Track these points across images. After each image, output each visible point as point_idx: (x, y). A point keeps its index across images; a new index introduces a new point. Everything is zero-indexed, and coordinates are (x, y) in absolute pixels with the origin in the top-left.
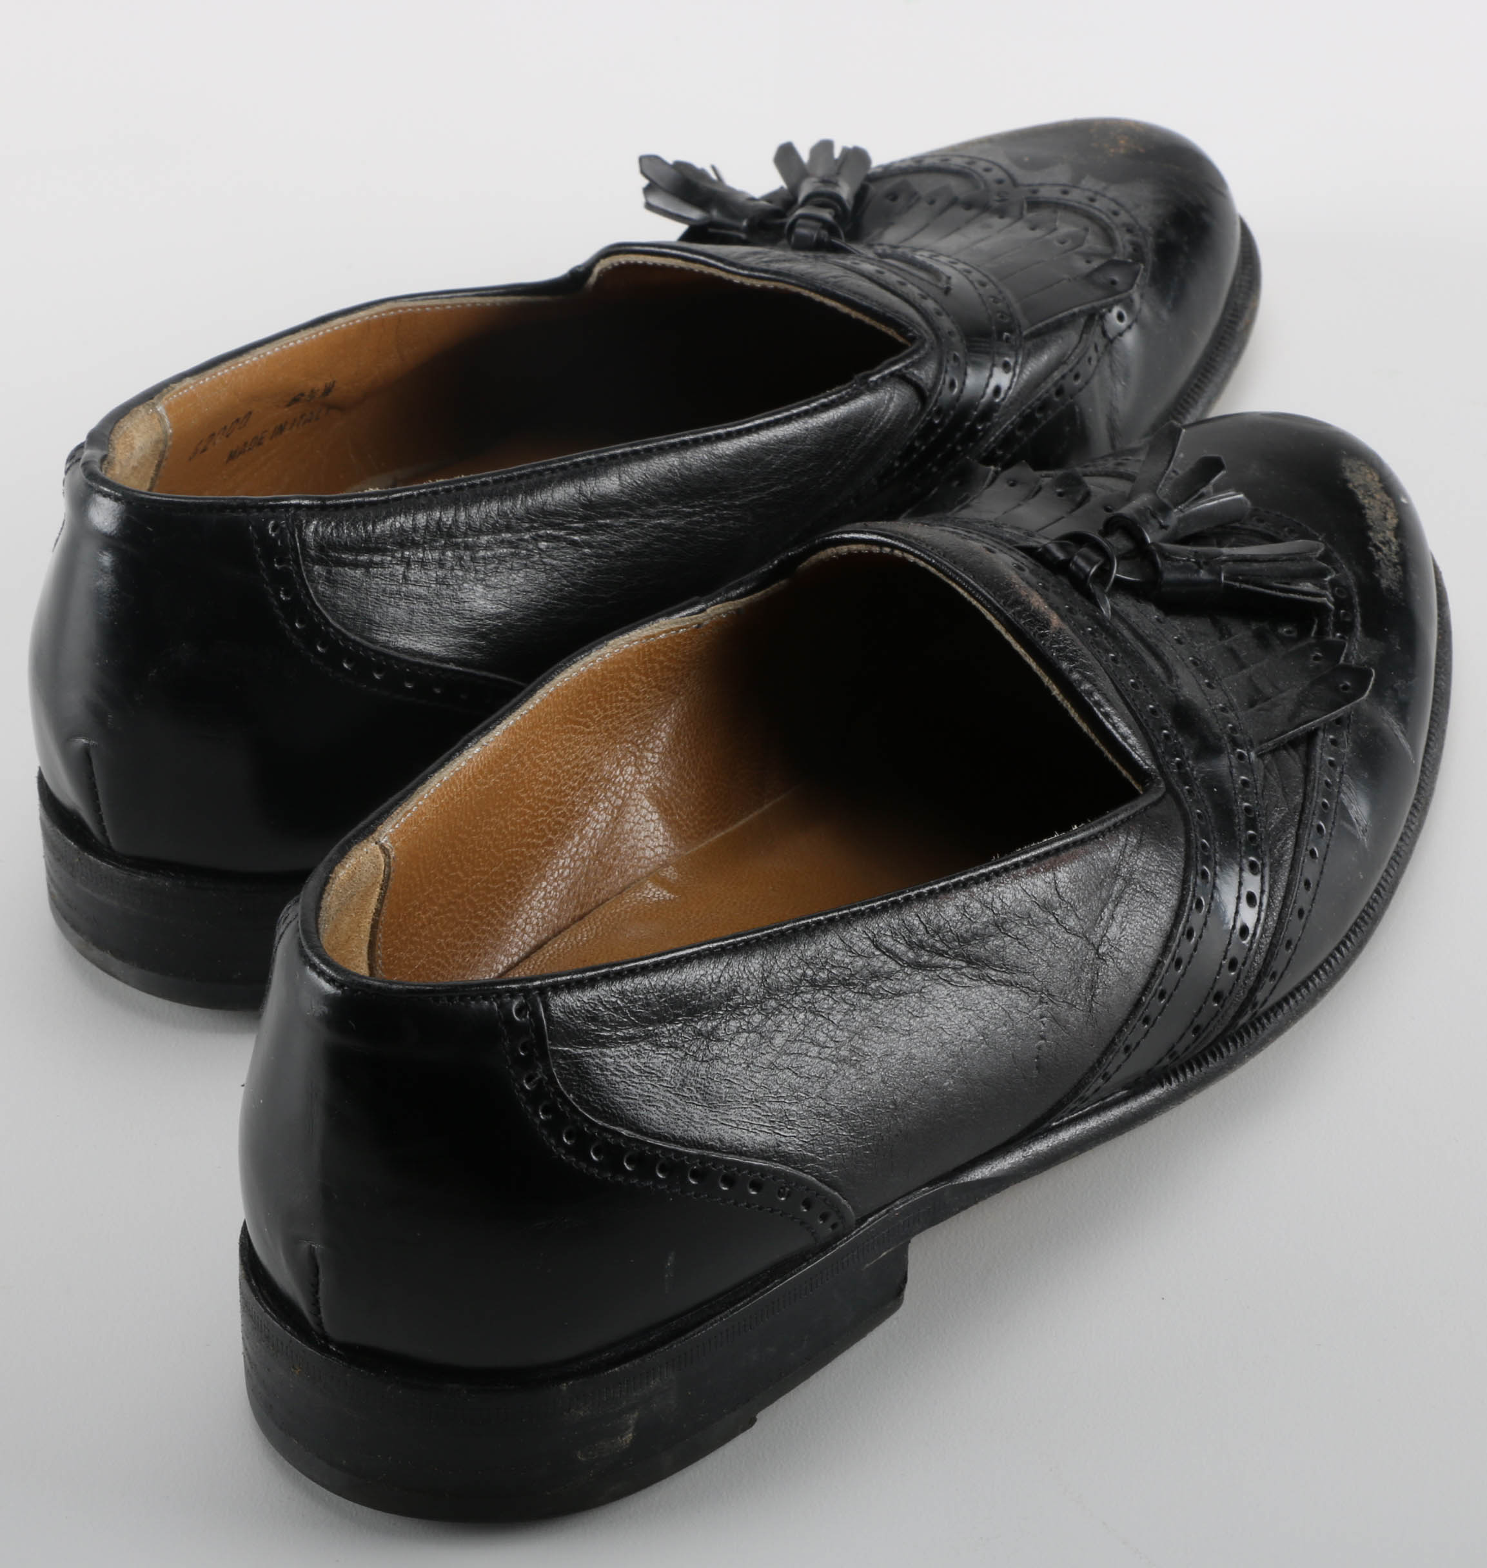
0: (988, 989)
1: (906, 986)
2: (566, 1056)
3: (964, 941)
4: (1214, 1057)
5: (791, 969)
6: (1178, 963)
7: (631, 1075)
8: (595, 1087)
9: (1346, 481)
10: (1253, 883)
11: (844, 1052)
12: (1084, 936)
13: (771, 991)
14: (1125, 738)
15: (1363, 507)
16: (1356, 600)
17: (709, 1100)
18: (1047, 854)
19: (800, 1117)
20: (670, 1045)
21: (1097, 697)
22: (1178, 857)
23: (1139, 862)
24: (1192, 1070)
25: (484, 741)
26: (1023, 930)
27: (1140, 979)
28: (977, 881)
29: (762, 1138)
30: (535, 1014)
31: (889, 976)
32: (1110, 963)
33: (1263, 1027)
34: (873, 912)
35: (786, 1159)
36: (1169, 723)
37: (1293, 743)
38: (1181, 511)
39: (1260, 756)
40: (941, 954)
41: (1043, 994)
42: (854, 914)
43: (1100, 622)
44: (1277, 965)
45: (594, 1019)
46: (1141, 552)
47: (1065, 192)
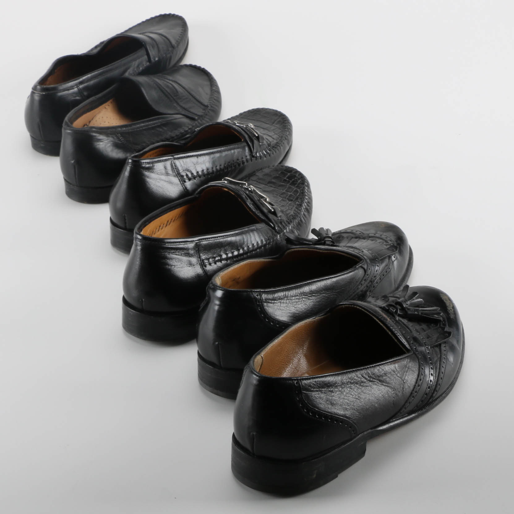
0: (383, 387)
1: (368, 385)
2: (304, 393)
3: (379, 377)
4: (424, 409)
5: (346, 380)
6: (419, 386)
7: (317, 398)
8: (311, 400)
9: (441, 298)
10: (432, 372)
11: (357, 397)
12: (401, 378)
13: (343, 383)
14: (404, 342)
15: (445, 303)
16: (446, 320)
17: (332, 404)
18: (393, 361)
19: (349, 409)
20: (325, 393)
21: (398, 334)
22: (417, 364)
23: (410, 365)
24: (420, 411)
25: (278, 339)
26: (389, 376)
27: (412, 388)
28: (381, 365)
29: (341, 412)
30: (299, 384)
31: (365, 382)
32: (406, 384)
33: (434, 404)
34: (361, 369)
35: (347, 417)
36: (412, 340)
37: (437, 346)
38: (410, 302)
39: (431, 348)
40: (374, 379)
41: (394, 389)
42: (358, 370)
43: (396, 321)
44: (437, 389)
45: (310, 386)
46: (403, 309)
47: (381, 236)
